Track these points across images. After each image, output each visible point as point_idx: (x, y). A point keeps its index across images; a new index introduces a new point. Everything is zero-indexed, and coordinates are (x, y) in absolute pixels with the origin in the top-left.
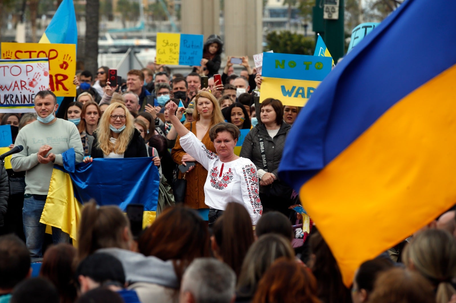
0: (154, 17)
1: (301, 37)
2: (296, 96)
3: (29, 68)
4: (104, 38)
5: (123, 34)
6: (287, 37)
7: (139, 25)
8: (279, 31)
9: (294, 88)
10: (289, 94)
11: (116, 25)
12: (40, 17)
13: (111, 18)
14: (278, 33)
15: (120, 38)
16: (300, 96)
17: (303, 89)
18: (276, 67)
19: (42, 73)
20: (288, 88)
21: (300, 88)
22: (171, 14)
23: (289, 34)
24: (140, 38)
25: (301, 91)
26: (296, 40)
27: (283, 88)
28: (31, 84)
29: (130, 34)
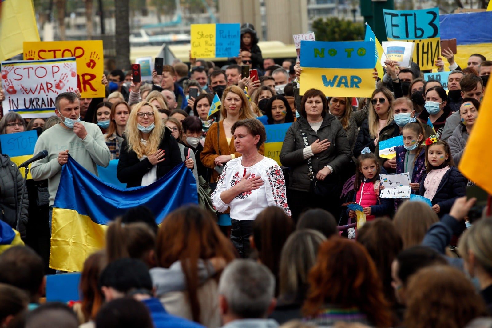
0: (191, 10)
1: (349, 23)
2: (339, 86)
3: (56, 69)
4: (138, 35)
5: (158, 30)
6: (334, 24)
7: (175, 19)
8: (325, 19)
9: (336, 77)
10: (331, 83)
11: (151, 20)
12: (68, 15)
13: (145, 13)
14: (325, 20)
15: (156, 34)
16: (342, 85)
17: (345, 78)
18: (316, 56)
19: (69, 74)
20: (330, 78)
21: (342, 78)
22: (209, 5)
23: (336, 20)
24: (178, 33)
25: (343, 81)
26: (344, 27)
27: (324, 78)
28: (58, 86)
29: (166, 29)
